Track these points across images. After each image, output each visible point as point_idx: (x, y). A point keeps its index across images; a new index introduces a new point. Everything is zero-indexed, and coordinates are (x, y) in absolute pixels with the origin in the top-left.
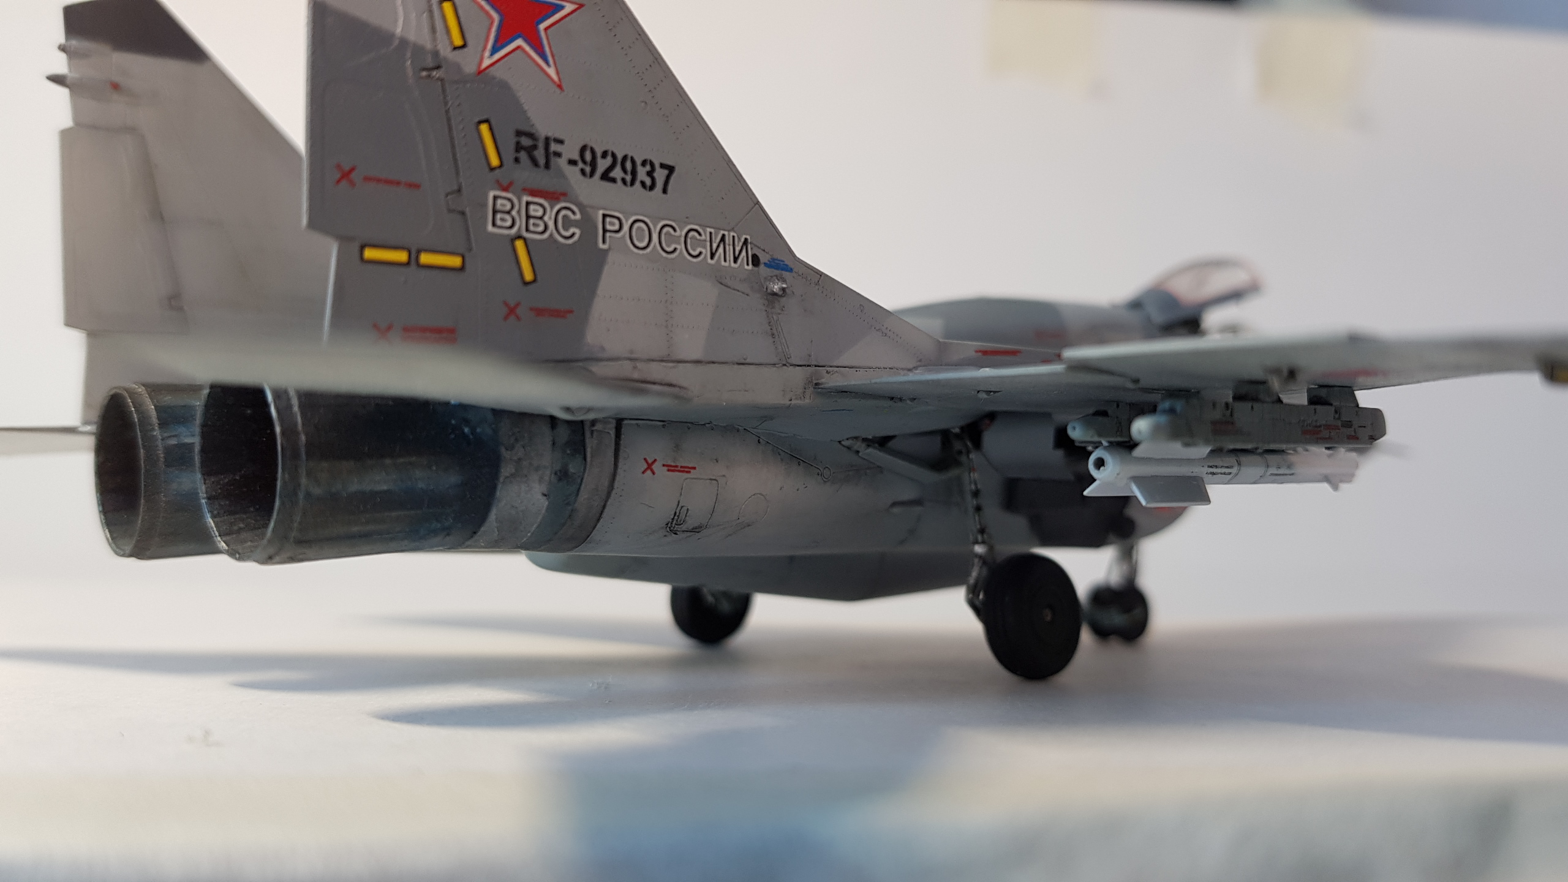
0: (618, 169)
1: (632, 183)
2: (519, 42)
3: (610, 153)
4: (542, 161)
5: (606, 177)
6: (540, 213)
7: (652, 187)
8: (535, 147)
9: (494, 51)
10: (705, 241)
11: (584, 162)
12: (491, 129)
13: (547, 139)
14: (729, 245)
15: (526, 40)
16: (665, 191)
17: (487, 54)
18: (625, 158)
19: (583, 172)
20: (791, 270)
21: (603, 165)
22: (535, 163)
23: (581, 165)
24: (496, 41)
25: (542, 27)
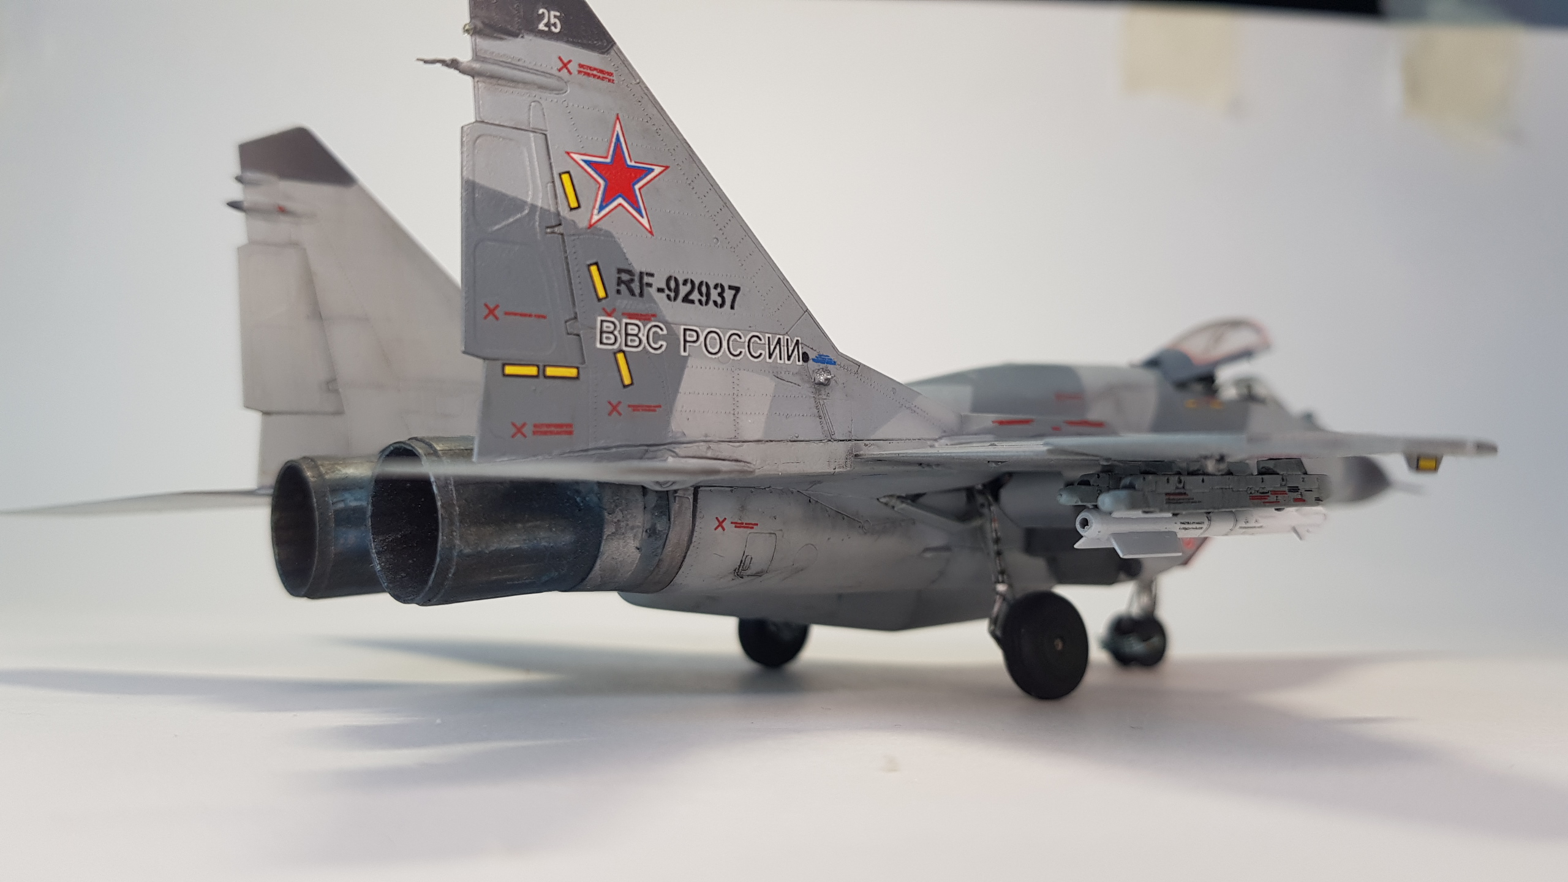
0: (696, 292)
1: (707, 303)
2: (620, 200)
3: (689, 281)
4: (637, 291)
5: (686, 299)
6: (635, 332)
7: (722, 305)
8: (632, 280)
9: (601, 208)
10: (765, 344)
11: (669, 289)
12: (599, 269)
13: (641, 273)
14: (784, 346)
15: (625, 200)
16: (732, 307)
17: (596, 211)
18: (701, 283)
19: (668, 297)
20: (835, 363)
21: (684, 290)
22: (632, 293)
23: (667, 292)
24: (602, 202)
25: (637, 187)
